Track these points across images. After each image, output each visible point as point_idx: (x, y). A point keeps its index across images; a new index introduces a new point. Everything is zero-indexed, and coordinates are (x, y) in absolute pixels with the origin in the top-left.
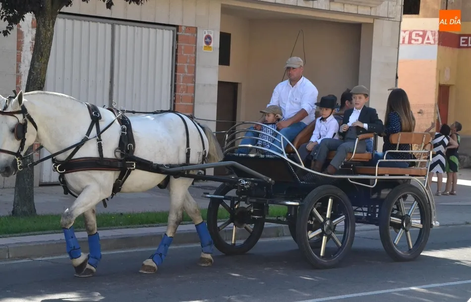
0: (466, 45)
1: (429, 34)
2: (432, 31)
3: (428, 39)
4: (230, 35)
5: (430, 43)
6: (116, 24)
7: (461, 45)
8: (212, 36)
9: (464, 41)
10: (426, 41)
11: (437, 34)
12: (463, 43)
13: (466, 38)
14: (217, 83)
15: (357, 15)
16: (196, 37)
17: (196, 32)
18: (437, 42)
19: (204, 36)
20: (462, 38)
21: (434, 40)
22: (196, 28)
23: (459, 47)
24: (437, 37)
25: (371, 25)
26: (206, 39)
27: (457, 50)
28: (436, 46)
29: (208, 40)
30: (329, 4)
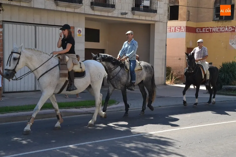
0: (199, 32)
1: (182, 28)
2: (183, 27)
3: (182, 30)
4: (99, 30)
5: (183, 31)
6: (37, 26)
7: (197, 32)
8: (81, 30)
9: (198, 30)
10: (181, 31)
11: (185, 27)
12: (197, 31)
13: (199, 29)
14: (84, 49)
15: (146, 20)
16: (74, 31)
17: (74, 29)
18: (185, 31)
19: (78, 30)
20: (197, 29)
21: (184, 30)
22: (74, 27)
23: (196, 32)
24: (185, 29)
25: (154, 25)
26: (78, 31)
27: (195, 34)
28: (185, 32)
29: (80, 32)
30: (133, 16)
